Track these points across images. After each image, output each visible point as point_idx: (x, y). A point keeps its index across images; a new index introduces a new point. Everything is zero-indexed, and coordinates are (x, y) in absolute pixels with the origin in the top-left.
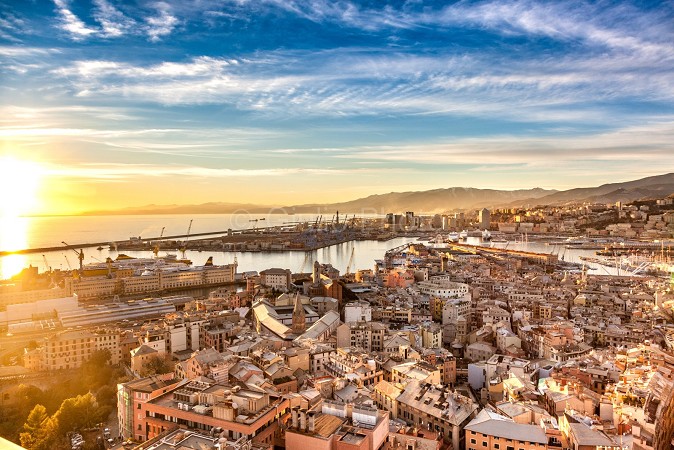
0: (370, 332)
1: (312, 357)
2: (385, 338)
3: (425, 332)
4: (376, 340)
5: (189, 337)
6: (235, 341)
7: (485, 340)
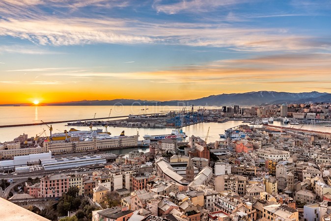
0: (237, 182)
1: (205, 198)
2: (247, 186)
3: (267, 182)
4: (241, 187)
5: (124, 181)
6: (154, 185)
7: (307, 189)
